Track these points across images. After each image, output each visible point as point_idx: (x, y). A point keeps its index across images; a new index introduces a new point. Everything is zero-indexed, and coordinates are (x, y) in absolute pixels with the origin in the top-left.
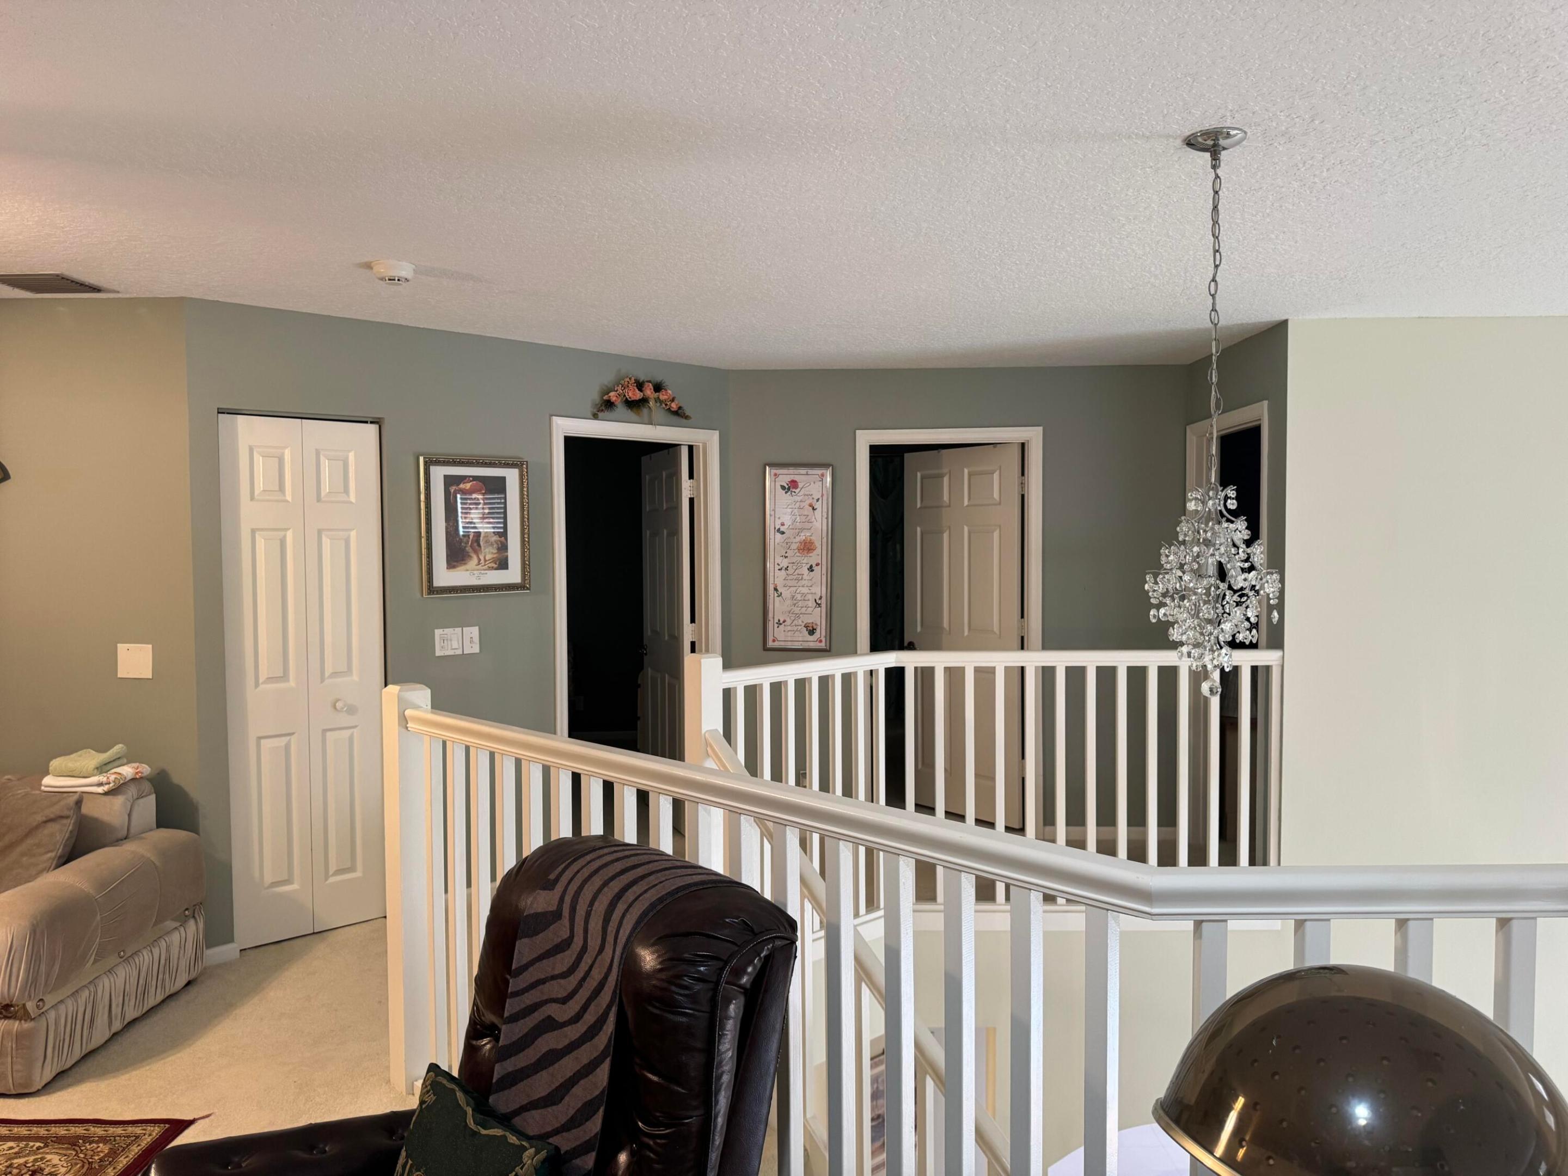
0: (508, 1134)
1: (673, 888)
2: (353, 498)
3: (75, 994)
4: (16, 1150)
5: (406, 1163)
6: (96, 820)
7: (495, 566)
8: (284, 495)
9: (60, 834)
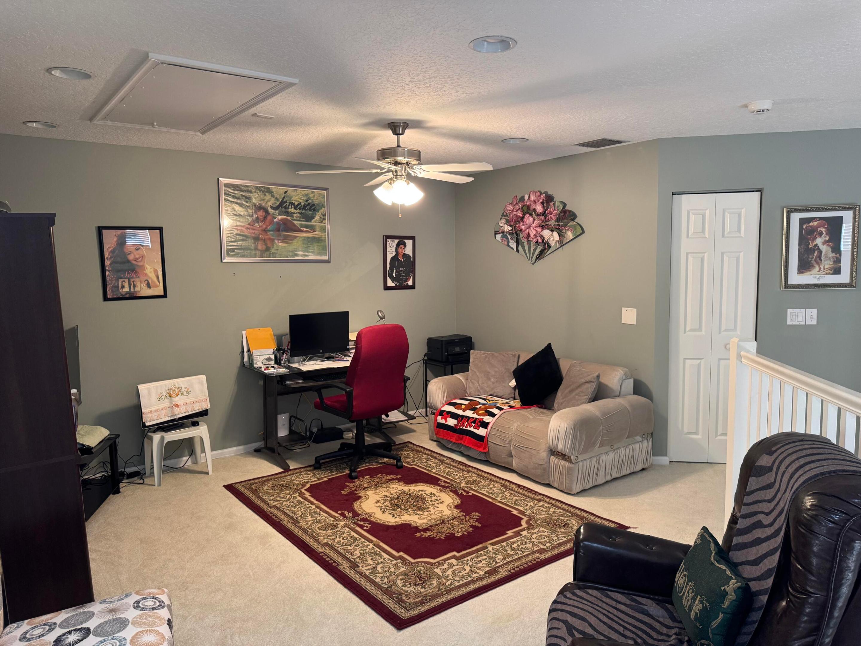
0: (727, 570)
1: (833, 469)
2: (742, 235)
3: (590, 458)
4: (562, 513)
5: (683, 566)
6: (606, 386)
7: (831, 272)
8: (705, 234)
9: (590, 388)
